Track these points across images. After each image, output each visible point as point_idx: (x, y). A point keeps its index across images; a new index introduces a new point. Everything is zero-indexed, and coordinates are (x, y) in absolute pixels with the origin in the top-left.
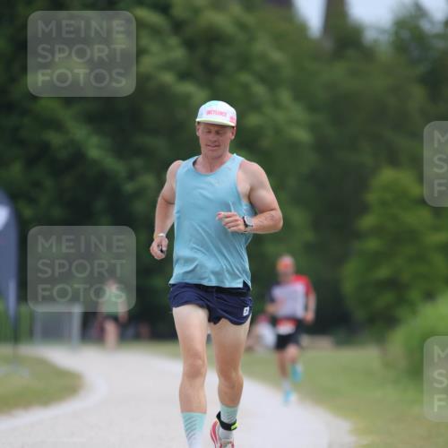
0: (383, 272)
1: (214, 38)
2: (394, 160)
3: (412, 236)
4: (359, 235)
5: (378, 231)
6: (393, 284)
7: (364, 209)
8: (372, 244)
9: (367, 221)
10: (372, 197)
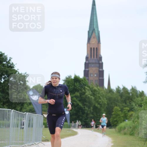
0: (115, 119)
1: (95, 90)
2: (116, 106)
3: (119, 115)
4: (112, 115)
5: (115, 114)
6: (116, 121)
7: (113, 112)
8: (114, 116)
9: (113, 113)
10: (114, 110)
